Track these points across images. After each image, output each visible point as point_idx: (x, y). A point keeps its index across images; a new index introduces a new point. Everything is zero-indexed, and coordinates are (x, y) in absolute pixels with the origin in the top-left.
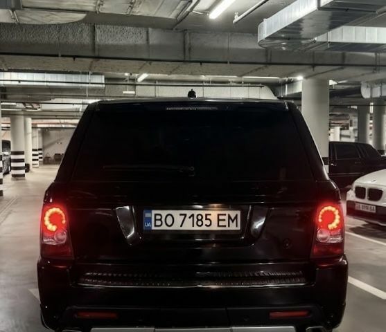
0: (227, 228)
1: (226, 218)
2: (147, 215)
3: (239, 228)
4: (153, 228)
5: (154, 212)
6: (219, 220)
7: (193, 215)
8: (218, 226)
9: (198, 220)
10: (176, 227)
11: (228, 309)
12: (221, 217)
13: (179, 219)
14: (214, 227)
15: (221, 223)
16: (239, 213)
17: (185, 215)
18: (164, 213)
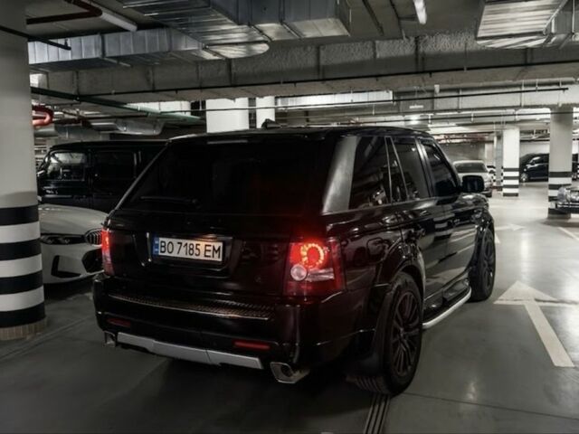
0: (211, 259)
1: (211, 248)
2: (156, 242)
3: (220, 260)
4: (160, 254)
5: (161, 239)
6: (206, 250)
7: (186, 244)
8: (206, 256)
9: (190, 249)
10: (174, 254)
11: (203, 332)
12: (208, 248)
13: (177, 247)
14: (202, 257)
15: (208, 254)
16: (221, 244)
17: (181, 243)
18: (167, 240)
